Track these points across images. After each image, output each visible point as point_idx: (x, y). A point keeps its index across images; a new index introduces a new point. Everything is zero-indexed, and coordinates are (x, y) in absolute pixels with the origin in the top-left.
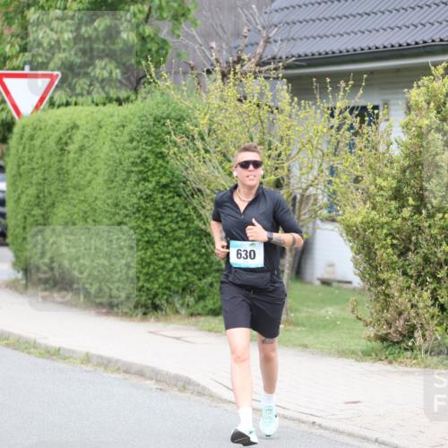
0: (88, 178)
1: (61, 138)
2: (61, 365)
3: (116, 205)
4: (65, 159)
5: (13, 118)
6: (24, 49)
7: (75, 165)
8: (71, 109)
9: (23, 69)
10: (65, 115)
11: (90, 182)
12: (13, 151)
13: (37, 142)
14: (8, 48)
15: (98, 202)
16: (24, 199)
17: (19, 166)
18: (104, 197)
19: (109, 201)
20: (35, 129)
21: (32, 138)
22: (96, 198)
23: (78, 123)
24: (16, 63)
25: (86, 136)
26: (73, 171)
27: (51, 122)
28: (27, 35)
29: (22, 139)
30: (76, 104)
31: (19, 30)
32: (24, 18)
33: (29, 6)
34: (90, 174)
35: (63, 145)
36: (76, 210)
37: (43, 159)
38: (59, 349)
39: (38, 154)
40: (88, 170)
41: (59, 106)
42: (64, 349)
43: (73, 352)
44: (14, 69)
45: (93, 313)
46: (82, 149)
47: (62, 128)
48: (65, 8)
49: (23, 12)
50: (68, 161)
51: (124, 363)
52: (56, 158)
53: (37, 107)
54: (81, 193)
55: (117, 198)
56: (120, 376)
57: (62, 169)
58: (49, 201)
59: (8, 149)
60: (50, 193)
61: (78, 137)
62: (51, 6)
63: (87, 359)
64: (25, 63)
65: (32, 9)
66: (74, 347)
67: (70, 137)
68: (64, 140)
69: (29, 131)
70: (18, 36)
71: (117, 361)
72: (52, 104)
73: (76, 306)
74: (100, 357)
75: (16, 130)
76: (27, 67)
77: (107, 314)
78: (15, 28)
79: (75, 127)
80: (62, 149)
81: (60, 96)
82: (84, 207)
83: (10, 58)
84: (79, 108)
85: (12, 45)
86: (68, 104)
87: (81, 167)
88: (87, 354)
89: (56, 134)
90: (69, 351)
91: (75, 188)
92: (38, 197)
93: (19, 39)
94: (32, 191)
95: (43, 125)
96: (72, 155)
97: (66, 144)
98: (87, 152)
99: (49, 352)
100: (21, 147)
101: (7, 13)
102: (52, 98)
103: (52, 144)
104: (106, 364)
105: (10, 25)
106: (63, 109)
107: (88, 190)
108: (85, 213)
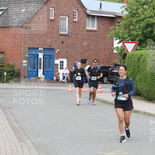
0: (145, 68)
1: (138, 58)
2: (138, 115)
3: (152, 75)
4: (139, 63)
5: (126, 53)
6: (129, 36)
7: (142, 65)
8: (141, 51)
9: (129, 41)
10: (140, 52)
11: (145, 69)
12: (126, 61)
13: (132, 59)
14: (125, 36)
15: (147, 74)
16: (129, 73)
17: (128, 65)
18: (149, 73)
19: (150, 74)
20: (132, 56)
21: (131, 58)
22: (147, 73)
23: (143, 54)
24: (127, 39)
25: (145, 58)
26: (141, 66)
27: (136, 54)
28: (130, 32)
29: (128, 58)
30: (142, 50)
31: (128, 31)
32: (129, 28)
33: (131, 25)
34: (145, 67)
35: (139, 60)
36: (142, 76)
37: (134, 63)
38: (137, 111)
39: (133, 62)
40: (145, 66)
41: (138, 50)
42: (139, 111)
43: (141, 111)
44: (127, 41)
45: (146, 102)
46: (144, 61)
47: (139, 56)
48: (140, 26)
49: (129, 27)
50: (140, 64)
51: (154, 114)
52: (137, 63)
53: (132, 50)
54: (143, 72)
55: (152, 73)
56: (153, 117)
57: (138, 66)
58: (135, 74)
59: (125, 61)
60: (135, 72)
61: (143, 58)
62: (136, 25)
63: (144, 113)
64: (130, 40)
65: (132, 26)
66: (141, 110)
67: (141, 58)
68: (139, 59)
69: (130, 56)
70: (128, 33)
71: (152, 114)
72: (136, 50)
73: (142, 100)
74: (148, 113)
75: (127, 56)
76: (130, 41)
77: (149, 102)
78: (127, 30)
79: (142, 55)
80: (139, 61)
81: (138, 48)
82: (144, 75)
83: (126, 38)
84: (143, 51)
85: (126, 35)
86: (140, 50)
87: (143, 65)
88: (144, 112)
89: (137, 57)
90: (140, 111)
91: (142, 70)
92: (133, 73)
93: (128, 34)
94: (131, 71)
95: (134, 55)
96: (141, 62)
97: (140, 59)
98: (145, 62)
99: (135, 111)
100: (128, 60)
101: (125, 27)
102: (136, 48)
103: (136, 60)
104: (149, 115)
105: (126, 30)
106: (139, 51)
107: (145, 71)
108: (144, 77)
